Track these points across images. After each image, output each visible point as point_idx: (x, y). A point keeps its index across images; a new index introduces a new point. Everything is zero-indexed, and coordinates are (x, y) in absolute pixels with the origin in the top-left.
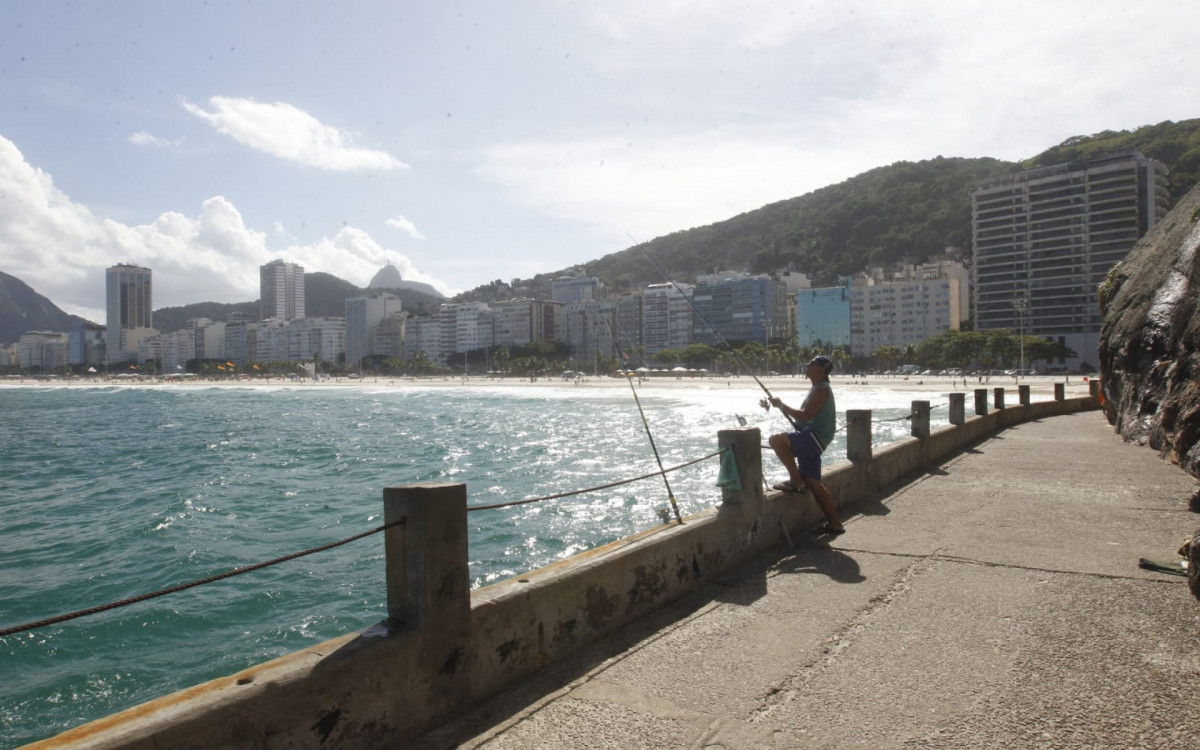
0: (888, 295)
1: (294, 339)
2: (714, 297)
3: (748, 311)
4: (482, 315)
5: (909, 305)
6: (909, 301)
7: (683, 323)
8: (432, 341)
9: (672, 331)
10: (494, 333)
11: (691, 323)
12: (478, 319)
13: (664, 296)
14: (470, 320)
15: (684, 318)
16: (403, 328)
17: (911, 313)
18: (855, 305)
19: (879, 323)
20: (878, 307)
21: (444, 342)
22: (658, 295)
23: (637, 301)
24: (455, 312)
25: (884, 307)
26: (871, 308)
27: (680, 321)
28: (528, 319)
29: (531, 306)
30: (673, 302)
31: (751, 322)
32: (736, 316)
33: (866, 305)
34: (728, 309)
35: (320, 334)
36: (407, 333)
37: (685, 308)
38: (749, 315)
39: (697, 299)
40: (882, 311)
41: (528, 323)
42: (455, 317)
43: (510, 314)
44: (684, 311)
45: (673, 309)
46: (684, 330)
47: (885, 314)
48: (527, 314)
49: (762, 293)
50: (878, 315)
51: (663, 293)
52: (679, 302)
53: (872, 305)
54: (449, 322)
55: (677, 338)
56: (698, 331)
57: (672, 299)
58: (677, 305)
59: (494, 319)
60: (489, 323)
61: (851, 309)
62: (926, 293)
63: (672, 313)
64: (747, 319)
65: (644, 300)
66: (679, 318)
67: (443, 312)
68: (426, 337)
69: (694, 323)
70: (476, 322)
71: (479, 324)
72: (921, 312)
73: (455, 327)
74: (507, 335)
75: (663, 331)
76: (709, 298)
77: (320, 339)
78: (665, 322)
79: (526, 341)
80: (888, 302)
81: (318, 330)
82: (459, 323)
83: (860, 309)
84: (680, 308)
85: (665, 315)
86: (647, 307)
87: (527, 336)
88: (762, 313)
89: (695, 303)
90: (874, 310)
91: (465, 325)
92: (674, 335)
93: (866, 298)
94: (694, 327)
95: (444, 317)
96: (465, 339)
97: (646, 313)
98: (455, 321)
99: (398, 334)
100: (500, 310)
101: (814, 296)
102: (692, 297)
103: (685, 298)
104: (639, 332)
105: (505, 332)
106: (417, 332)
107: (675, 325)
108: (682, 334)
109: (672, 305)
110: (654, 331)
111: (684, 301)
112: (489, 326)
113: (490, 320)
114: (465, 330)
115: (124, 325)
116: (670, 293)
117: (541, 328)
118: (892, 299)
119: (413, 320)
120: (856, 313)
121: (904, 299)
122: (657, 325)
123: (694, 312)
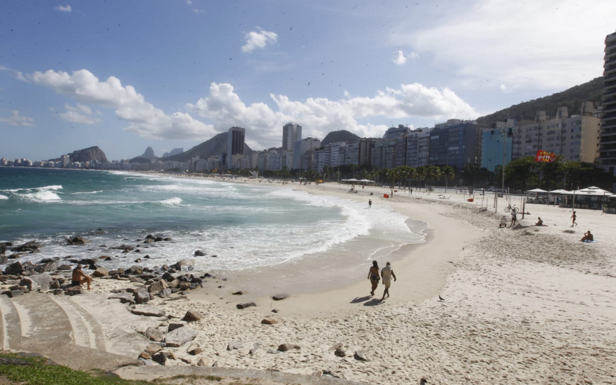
0: (537, 131)
1: (278, 160)
2: (440, 137)
3: (457, 146)
4: (341, 149)
5: (551, 139)
6: (551, 136)
7: (425, 154)
8: (322, 162)
9: (419, 159)
10: (345, 158)
11: (428, 154)
12: (339, 151)
13: (417, 137)
14: (336, 151)
15: (425, 150)
16: (313, 155)
17: (552, 145)
18: (516, 140)
19: (530, 153)
20: (529, 142)
21: (326, 163)
22: (414, 136)
23: (405, 140)
24: (330, 147)
25: (534, 141)
26: (526, 142)
27: (423, 152)
28: (358, 150)
29: (360, 144)
30: (421, 141)
31: (457, 153)
32: (451, 149)
33: (523, 140)
34: (446, 144)
35: (286, 158)
36: (314, 158)
37: (426, 144)
38: (457, 148)
39: (432, 138)
40: (533, 143)
41: (358, 153)
42: (331, 150)
44: (426, 146)
45: (421, 144)
46: (425, 158)
47: (534, 147)
48: (357, 148)
49: (464, 133)
50: (530, 147)
51: (416, 135)
52: (424, 140)
53: (527, 139)
54: (328, 153)
55: (422, 163)
56: (431, 158)
57: (421, 138)
58: (423, 142)
59: (345, 150)
60: (342, 153)
61: (513, 143)
62: (564, 129)
63: (420, 147)
64: (455, 151)
65: (408, 140)
66: (423, 150)
67: (327, 147)
68: (320, 160)
69: (430, 154)
71: (339, 153)
72: (559, 145)
73: (330, 155)
74: (349, 160)
75: (415, 158)
76: (438, 137)
77: (285, 160)
78: (416, 153)
79: (357, 163)
80: (537, 137)
81: (286, 156)
82: (332, 153)
83: (519, 143)
84: (424, 144)
85: (417, 149)
86: (409, 144)
87: (357, 160)
88: (464, 147)
89: (431, 141)
90: (528, 144)
91: (334, 154)
92: (420, 161)
93: (523, 134)
94: (430, 156)
95: (327, 150)
96: (334, 162)
97: (408, 147)
98: (330, 152)
99: (311, 159)
100: (347, 146)
101: (491, 134)
102: (430, 137)
103: (426, 137)
104: (404, 159)
105: (349, 158)
106: (317, 158)
107: (421, 155)
108: (424, 160)
109: (420, 142)
110: (411, 159)
111: (426, 140)
112: (343, 155)
113: (343, 151)
114: (334, 157)
115: (233, 153)
116: (420, 135)
117: (366, 156)
118: (540, 134)
119: (316, 151)
120: (516, 146)
121: (548, 134)
122: (412, 155)
123: (430, 146)
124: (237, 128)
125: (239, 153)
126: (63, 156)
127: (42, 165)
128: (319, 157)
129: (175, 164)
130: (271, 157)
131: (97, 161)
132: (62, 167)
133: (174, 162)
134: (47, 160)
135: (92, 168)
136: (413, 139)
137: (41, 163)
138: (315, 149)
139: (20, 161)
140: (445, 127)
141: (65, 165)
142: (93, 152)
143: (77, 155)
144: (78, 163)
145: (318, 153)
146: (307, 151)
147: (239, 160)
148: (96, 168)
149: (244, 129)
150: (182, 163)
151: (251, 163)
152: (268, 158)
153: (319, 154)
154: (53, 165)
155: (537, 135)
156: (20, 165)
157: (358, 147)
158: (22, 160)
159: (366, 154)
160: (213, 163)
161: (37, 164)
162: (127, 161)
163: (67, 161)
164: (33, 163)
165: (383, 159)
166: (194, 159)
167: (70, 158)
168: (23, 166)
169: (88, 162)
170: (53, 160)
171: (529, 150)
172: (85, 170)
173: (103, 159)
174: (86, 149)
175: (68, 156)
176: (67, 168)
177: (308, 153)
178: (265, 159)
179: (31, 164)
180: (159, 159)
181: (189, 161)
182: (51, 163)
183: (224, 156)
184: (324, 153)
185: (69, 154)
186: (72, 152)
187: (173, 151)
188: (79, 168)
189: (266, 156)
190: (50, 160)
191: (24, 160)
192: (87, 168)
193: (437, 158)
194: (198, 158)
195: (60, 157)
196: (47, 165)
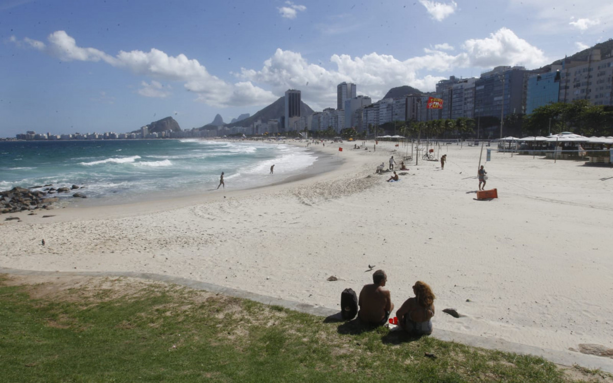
0: (586, 74)
1: (330, 120)
2: (485, 87)
3: (502, 95)
4: (389, 105)
5: (601, 81)
6: (602, 78)
7: (470, 106)
9: (465, 111)
10: (392, 115)
11: (473, 106)
12: (387, 108)
13: (462, 88)
15: (470, 102)
16: (362, 114)
18: (563, 84)
19: (578, 98)
20: (577, 86)
21: (375, 120)
22: (460, 88)
23: (450, 92)
25: (583, 85)
26: (575, 87)
27: (468, 104)
28: (405, 106)
29: (407, 99)
30: (466, 92)
31: (502, 103)
32: (496, 99)
33: (571, 85)
34: (492, 94)
35: (338, 118)
36: (364, 116)
37: (471, 95)
38: (501, 98)
39: (478, 88)
40: (582, 87)
41: (405, 109)
42: (379, 107)
43: (398, 104)
44: (471, 97)
45: (466, 96)
46: (470, 110)
47: (583, 91)
48: (404, 104)
49: (510, 80)
50: (578, 92)
51: (462, 86)
52: (469, 91)
53: (575, 84)
54: (377, 110)
55: (467, 116)
56: (476, 111)
57: (466, 90)
58: (468, 93)
59: (392, 107)
60: (390, 110)
61: (560, 88)
63: (466, 99)
64: (500, 101)
65: (453, 93)
66: (468, 102)
68: (369, 118)
69: (475, 106)
70: (386, 109)
71: (387, 110)
73: (379, 113)
74: (396, 117)
75: (460, 112)
76: (482, 87)
77: (337, 120)
78: (461, 105)
79: (404, 120)
80: (586, 80)
81: (337, 116)
82: (380, 110)
83: (566, 88)
84: (469, 96)
85: (462, 101)
86: (454, 96)
87: (404, 116)
88: (509, 96)
89: (476, 92)
90: (576, 88)
91: (382, 111)
92: (465, 114)
93: (571, 78)
94: (475, 108)
95: (375, 108)
96: (382, 119)
97: (453, 100)
98: (379, 110)
99: (361, 117)
100: (394, 102)
101: (538, 80)
102: (475, 87)
103: (471, 88)
104: (449, 112)
105: (396, 114)
106: (367, 116)
107: (466, 107)
108: (469, 113)
109: (465, 94)
110: (456, 112)
111: (471, 91)
112: (391, 111)
113: (391, 108)
114: (382, 114)
115: (290, 116)
116: (466, 86)
117: (413, 112)
118: (590, 77)
119: (366, 109)
120: (563, 91)
121: (598, 75)
122: (458, 108)
123: (475, 97)
124: (293, 90)
125: (296, 114)
126: (142, 128)
127: (126, 137)
128: (369, 115)
129: (239, 129)
130: (324, 118)
131: (171, 131)
132: (142, 137)
133: (238, 127)
134: (130, 132)
135: (167, 137)
136: (459, 91)
137: (125, 135)
138: (364, 107)
139: (108, 135)
140: (492, 75)
141: (144, 136)
142: (167, 122)
143: (154, 127)
144: (155, 133)
145: (367, 111)
146: (357, 110)
147: (296, 122)
148: (170, 138)
149: (299, 91)
150: (245, 128)
151: (306, 124)
152: (322, 119)
153: (369, 112)
154: (135, 137)
155: (586, 78)
156: (108, 138)
157: (405, 102)
158: (110, 133)
159: (414, 109)
160: (273, 126)
161: (122, 136)
162: (197, 129)
163: (146, 132)
164: (119, 136)
165: (430, 114)
166: (256, 124)
167: (149, 129)
168: (111, 138)
169: (164, 133)
170: (135, 132)
171: (577, 95)
172: (161, 139)
173: (177, 129)
174: (162, 120)
175: (147, 127)
176: (146, 138)
177: (359, 111)
178: (319, 120)
179: (117, 137)
180: (226, 125)
181: (252, 126)
182: (133, 135)
183: (283, 118)
184: (372, 111)
185: (147, 126)
186: (150, 123)
187: (240, 117)
188: (156, 138)
189: (320, 117)
190: (133, 132)
191: (111, 133)
192: (163, 138)
193: (482, 110)
194: (259, 122)
195: (140, 129)
196: (130, 137)
